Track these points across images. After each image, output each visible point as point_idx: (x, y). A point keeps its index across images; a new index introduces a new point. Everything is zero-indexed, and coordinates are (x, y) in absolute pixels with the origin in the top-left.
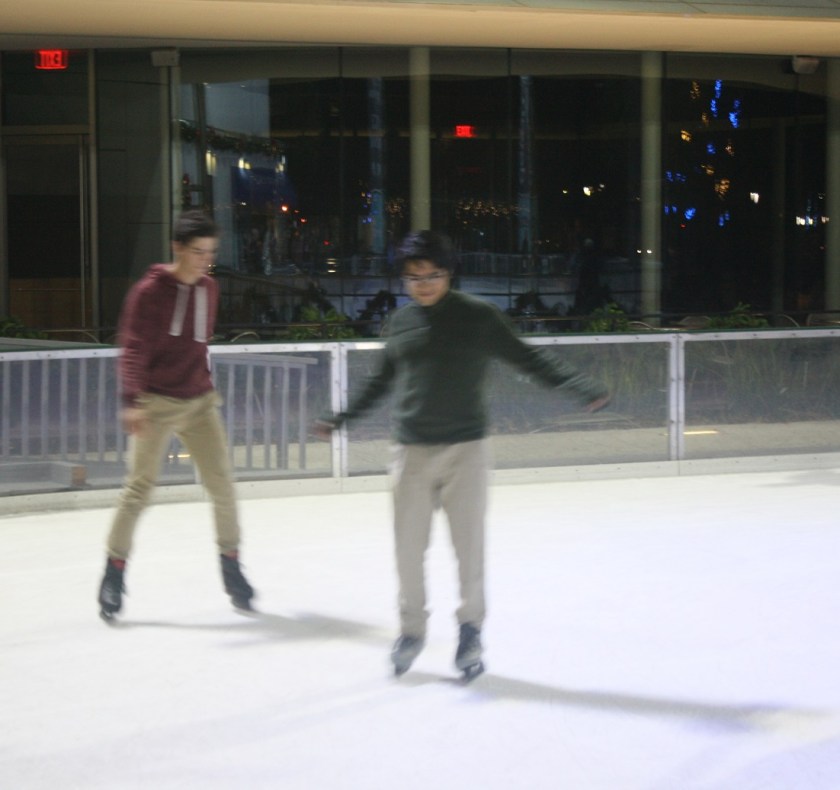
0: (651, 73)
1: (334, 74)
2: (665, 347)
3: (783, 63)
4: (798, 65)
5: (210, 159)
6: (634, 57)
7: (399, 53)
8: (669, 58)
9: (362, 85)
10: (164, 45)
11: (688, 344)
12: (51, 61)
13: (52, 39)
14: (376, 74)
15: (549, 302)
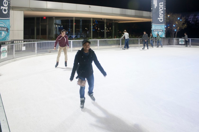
0: (92, 19)
1: (67, 19)
2: (97, 40)
3: (101, 19)
4: (102, 19)
5: (57, 26)
6: (90, 18)
7: (72, 18)
8: (93, 18)
9: (69, 20)
10: (54, 17)
11: (99, 40)
12: (45, 18)
13: (44, 16)
14: (70, 19)
15: (83, 37)
